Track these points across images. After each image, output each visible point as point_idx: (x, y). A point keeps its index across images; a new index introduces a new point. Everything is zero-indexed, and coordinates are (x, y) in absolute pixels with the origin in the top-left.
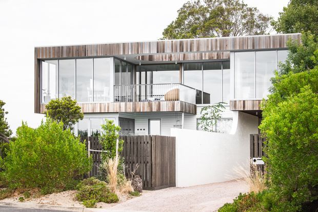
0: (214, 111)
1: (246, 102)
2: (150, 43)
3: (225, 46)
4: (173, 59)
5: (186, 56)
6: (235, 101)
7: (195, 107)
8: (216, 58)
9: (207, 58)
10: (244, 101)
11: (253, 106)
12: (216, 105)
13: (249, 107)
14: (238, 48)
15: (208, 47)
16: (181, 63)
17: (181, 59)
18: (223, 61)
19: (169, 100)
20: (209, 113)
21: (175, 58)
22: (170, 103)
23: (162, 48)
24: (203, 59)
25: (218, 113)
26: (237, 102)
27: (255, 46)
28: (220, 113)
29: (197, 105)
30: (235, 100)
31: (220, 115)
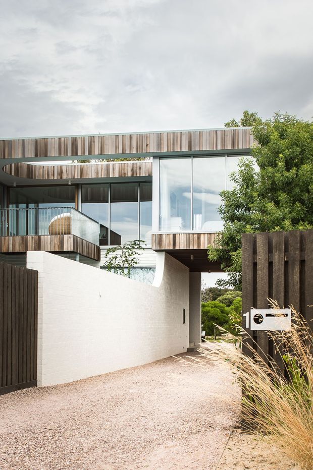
0: (127, 253)
1: (177, 236)
2: (23, 141)
3: (144, 145)
4: (65, 177)
5: (84, 172)
6: (161, 235)
7: (99, 250)
8: (129, 175)
9: (117, 175)
10: (174, 236)
11: (189, 243)
12: (130, 243)
13: (182, 245)
14: (165, 150)
15: (117, 148)
16: (78, 184)
17: (77, 176)
18: (140, 182)
19: (56, 234)
20: (118, 256)
21: (67, 175)
22: (56, 239)
23: (43, 149)
24: (111, 176)
25: (132, 257)
26: (164, 237)
27: (193, 146)
28: (136, 256)
29: (101, 247)
30: (160, 232)
31: (135, 260)
